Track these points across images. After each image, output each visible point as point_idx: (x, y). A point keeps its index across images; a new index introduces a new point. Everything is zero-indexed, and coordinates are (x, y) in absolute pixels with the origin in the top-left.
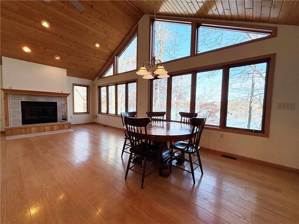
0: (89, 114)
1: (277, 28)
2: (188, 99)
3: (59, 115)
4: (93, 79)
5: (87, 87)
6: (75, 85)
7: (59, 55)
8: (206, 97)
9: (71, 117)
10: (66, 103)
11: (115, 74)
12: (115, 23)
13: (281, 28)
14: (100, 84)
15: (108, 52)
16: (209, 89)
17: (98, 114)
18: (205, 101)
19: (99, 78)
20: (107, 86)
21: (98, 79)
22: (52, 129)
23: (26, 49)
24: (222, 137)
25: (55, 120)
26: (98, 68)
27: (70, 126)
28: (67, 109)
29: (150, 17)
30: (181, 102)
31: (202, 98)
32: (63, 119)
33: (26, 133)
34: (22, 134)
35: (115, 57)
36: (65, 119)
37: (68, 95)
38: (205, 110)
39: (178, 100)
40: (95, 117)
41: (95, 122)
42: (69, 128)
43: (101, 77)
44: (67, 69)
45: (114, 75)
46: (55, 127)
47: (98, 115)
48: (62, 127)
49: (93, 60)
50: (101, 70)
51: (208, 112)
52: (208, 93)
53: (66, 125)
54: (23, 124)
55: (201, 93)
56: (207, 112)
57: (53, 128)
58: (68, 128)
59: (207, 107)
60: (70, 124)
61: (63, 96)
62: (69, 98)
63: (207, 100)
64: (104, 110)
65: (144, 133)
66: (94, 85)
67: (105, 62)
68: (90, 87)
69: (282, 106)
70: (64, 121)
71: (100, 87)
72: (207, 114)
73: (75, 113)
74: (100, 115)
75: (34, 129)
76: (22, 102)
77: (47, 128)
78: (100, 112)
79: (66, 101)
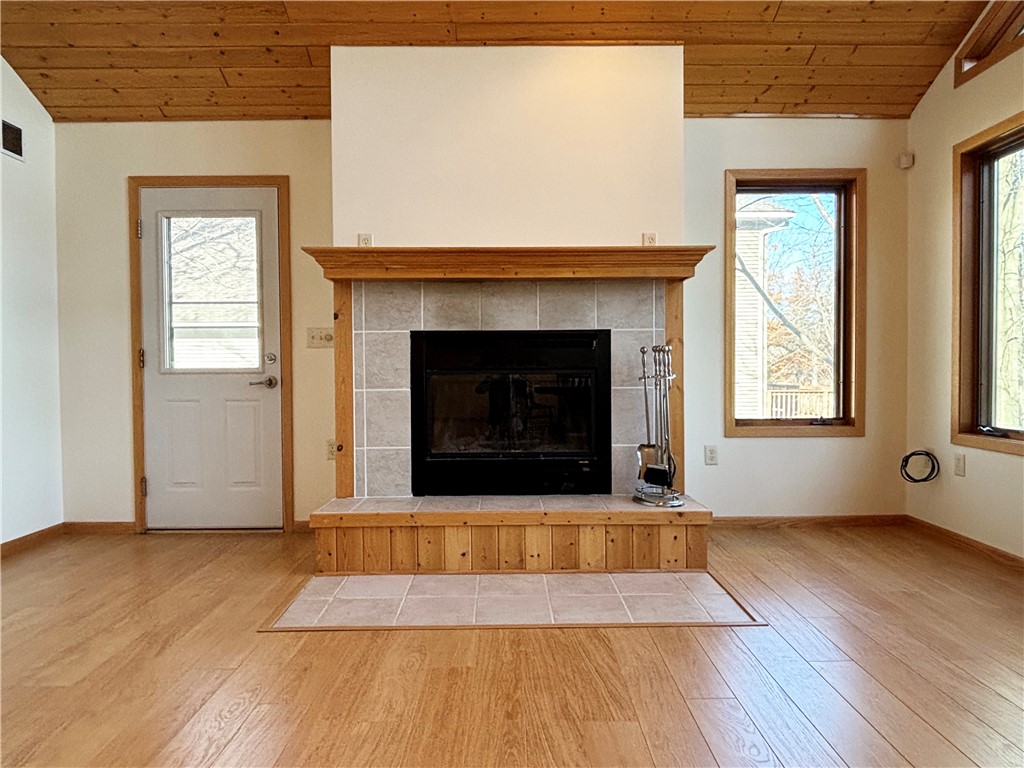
0: (861, 434)
3: (625, 439)
5: (844, 185)
6: (746, 185)
9: (711, 458)
10: (675, 338)
17: (953, 441)
19: (967, 66)
21: (960, 78)
22: (567, 561)
28: (678, 388)
32: (651, 475)
33: (417, 568)
36: (662, 477)
37: (690, 257)
40: (919, 466)
42: (695, 561)
43: (985, 51)
44: (685, 45)
46: (591, 546)
47: (949, 452)
53: (667, 535)
54: (419, 489)
57: (574, 544)
58: (682, 562)
61: (653, 272)
62: (699, 289)
66: (905, 162)
70: (657, 490)
73: (741, 427)
74: (977, 457)
75: (457, 543)
76: (417, 337)
77: (537, 542)
78: (974, 419)
79: (674, 319)
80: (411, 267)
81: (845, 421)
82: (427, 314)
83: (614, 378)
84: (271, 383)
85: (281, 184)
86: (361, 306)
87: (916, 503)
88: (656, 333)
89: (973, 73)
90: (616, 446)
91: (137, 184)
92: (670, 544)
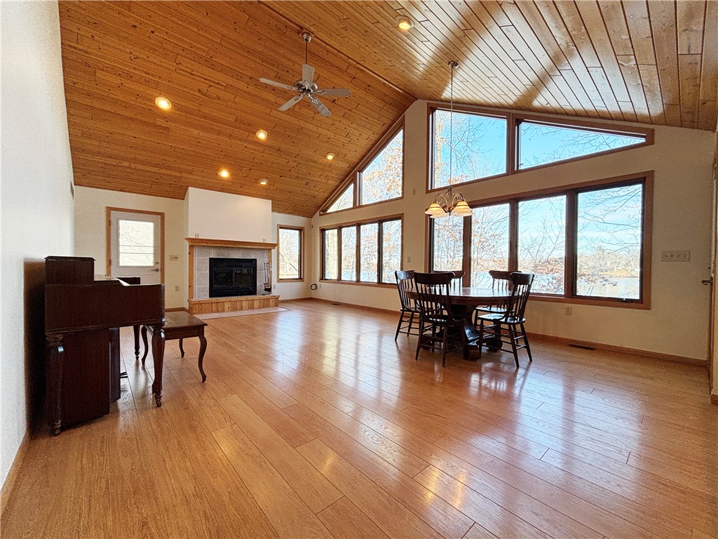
0: (303, 281)
1: (653, 130)
2: (503, 250)
3: (260, 283)
4: (310, 215)
5: (300, 230)
6: (281, 228)
7: (266, 178)
8: (549, 245)
10: (270, 261)
11: (357, 205)
12: (365, 120)
13: (660, 131)
14: (324, 225)
15: (345, 166)
16: (555, 224)
17: (319, 282)
18: (545, 253)
19: (321, 213)
20: (340, 228)
21: (320, 215)
22: (251, 307)
23: (225, 174)
24: (568, 312)
25: (254, 292)
26: (323, 195)
27: (278, 302)
28: (272, 272)
29: (428, 106)
30: (484, 258)
31: (537, 248)
32: (266, 290)
33: (218, 312)
34: (212, 312)
35: (358, 173)
36: (268, 289)
37: (277, 245)
38: (545, 277)
39: (478, 253)
40: (314, 287)
41: (312, 297)
42: (276, 305)
43: (325, 211)
44: (273, 200)
45: (355, 207)
46: (256, 304)
47: (319, 284)
48: (265, 304)
49: (318, 182)
50: (328, 198)
51: (554, 281)
52: (552, 234)
53: (271, 301)
54: (210, 297)
55: (535, 235)
56: (551, 280)
57: (253, 304)
58: (274, 306)
59: (550, 268)
60: (277, 298)
61: (267, 247)
62: (274, 251)
63: (550, 250)
64: (331, 273)
65: (444, 293)
66: (311, 226)
67: (337, 184)
68: (305, 230)
69: (670, 256)
70: (267, 292)
71: (323, 231)
72: (551, 285)
73: (280, 280)
74: (323, 284)
75: (227, 305)
76: (211, 259)
77: (245, 304)
78: (323, 278)
79: (270, 257)
80: (214, 243)
81: (300, 279)
82: (214, 254)
83: (258, 269)
84: (157, 270)
85: (162, 215)
86: (196, 251)
87: (314, 295)
88: (266, 260)
89: (322, 215)
90: (258, 284)
91: (109, 209)
92: (272, 302)
